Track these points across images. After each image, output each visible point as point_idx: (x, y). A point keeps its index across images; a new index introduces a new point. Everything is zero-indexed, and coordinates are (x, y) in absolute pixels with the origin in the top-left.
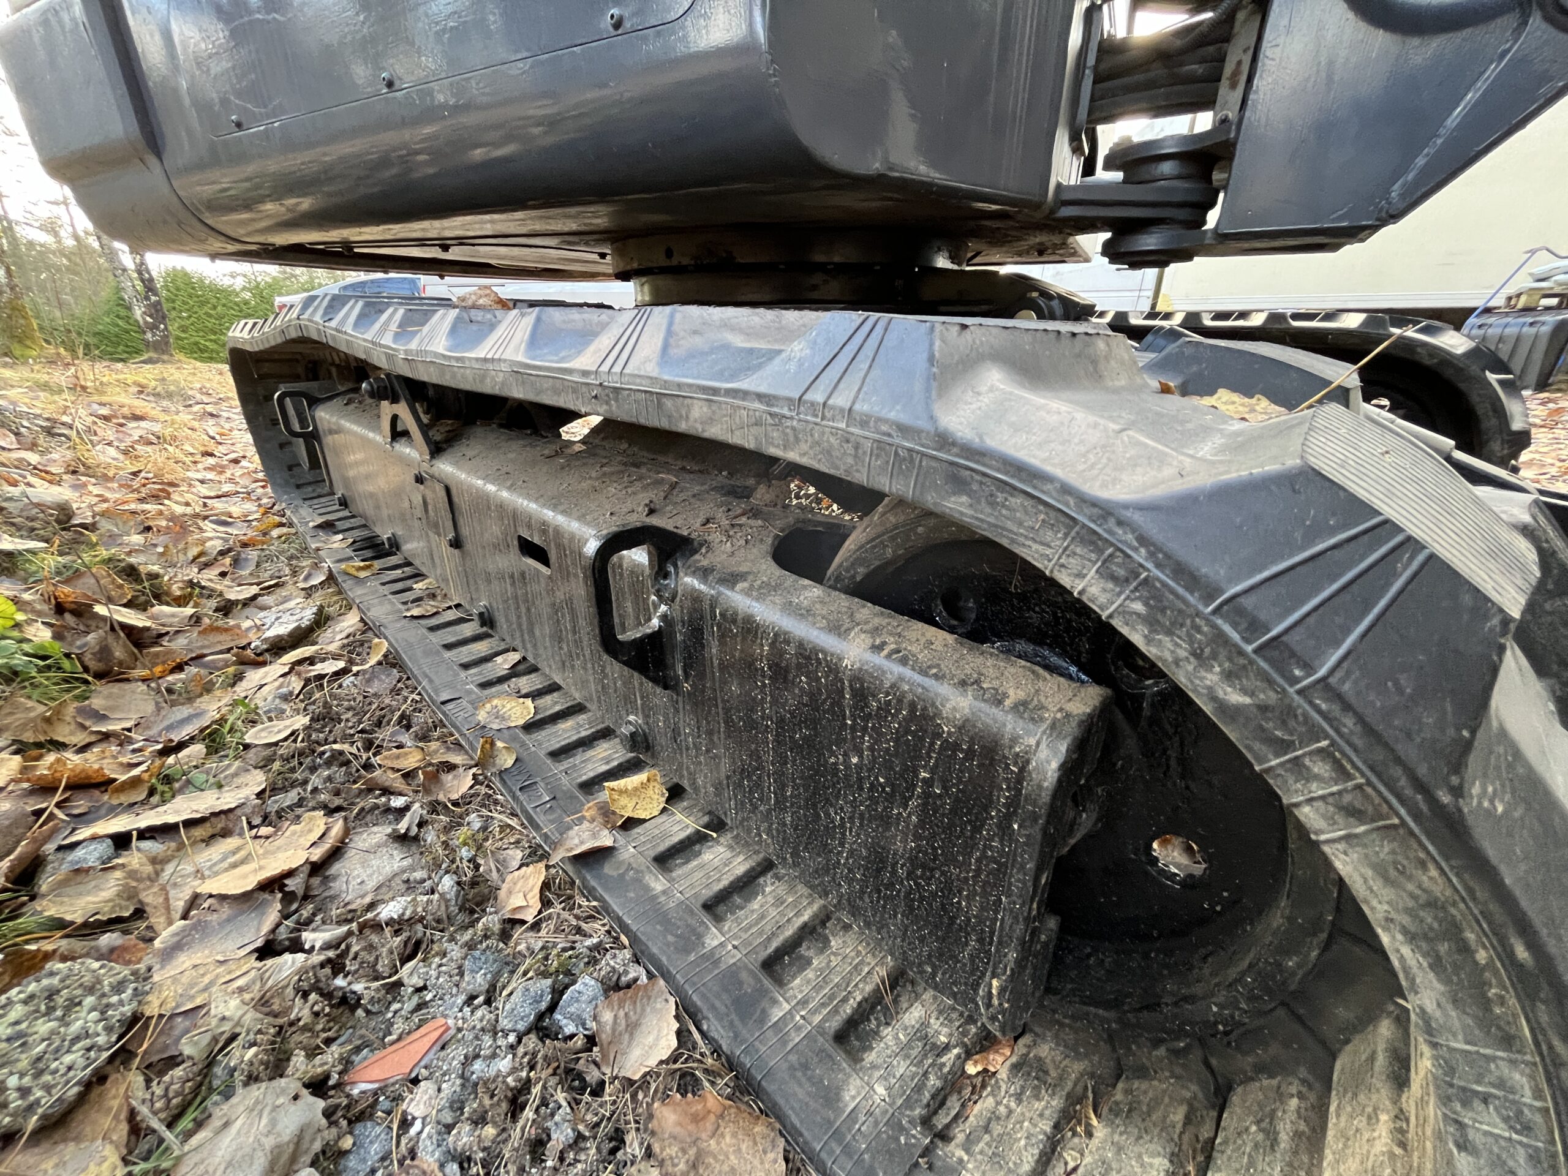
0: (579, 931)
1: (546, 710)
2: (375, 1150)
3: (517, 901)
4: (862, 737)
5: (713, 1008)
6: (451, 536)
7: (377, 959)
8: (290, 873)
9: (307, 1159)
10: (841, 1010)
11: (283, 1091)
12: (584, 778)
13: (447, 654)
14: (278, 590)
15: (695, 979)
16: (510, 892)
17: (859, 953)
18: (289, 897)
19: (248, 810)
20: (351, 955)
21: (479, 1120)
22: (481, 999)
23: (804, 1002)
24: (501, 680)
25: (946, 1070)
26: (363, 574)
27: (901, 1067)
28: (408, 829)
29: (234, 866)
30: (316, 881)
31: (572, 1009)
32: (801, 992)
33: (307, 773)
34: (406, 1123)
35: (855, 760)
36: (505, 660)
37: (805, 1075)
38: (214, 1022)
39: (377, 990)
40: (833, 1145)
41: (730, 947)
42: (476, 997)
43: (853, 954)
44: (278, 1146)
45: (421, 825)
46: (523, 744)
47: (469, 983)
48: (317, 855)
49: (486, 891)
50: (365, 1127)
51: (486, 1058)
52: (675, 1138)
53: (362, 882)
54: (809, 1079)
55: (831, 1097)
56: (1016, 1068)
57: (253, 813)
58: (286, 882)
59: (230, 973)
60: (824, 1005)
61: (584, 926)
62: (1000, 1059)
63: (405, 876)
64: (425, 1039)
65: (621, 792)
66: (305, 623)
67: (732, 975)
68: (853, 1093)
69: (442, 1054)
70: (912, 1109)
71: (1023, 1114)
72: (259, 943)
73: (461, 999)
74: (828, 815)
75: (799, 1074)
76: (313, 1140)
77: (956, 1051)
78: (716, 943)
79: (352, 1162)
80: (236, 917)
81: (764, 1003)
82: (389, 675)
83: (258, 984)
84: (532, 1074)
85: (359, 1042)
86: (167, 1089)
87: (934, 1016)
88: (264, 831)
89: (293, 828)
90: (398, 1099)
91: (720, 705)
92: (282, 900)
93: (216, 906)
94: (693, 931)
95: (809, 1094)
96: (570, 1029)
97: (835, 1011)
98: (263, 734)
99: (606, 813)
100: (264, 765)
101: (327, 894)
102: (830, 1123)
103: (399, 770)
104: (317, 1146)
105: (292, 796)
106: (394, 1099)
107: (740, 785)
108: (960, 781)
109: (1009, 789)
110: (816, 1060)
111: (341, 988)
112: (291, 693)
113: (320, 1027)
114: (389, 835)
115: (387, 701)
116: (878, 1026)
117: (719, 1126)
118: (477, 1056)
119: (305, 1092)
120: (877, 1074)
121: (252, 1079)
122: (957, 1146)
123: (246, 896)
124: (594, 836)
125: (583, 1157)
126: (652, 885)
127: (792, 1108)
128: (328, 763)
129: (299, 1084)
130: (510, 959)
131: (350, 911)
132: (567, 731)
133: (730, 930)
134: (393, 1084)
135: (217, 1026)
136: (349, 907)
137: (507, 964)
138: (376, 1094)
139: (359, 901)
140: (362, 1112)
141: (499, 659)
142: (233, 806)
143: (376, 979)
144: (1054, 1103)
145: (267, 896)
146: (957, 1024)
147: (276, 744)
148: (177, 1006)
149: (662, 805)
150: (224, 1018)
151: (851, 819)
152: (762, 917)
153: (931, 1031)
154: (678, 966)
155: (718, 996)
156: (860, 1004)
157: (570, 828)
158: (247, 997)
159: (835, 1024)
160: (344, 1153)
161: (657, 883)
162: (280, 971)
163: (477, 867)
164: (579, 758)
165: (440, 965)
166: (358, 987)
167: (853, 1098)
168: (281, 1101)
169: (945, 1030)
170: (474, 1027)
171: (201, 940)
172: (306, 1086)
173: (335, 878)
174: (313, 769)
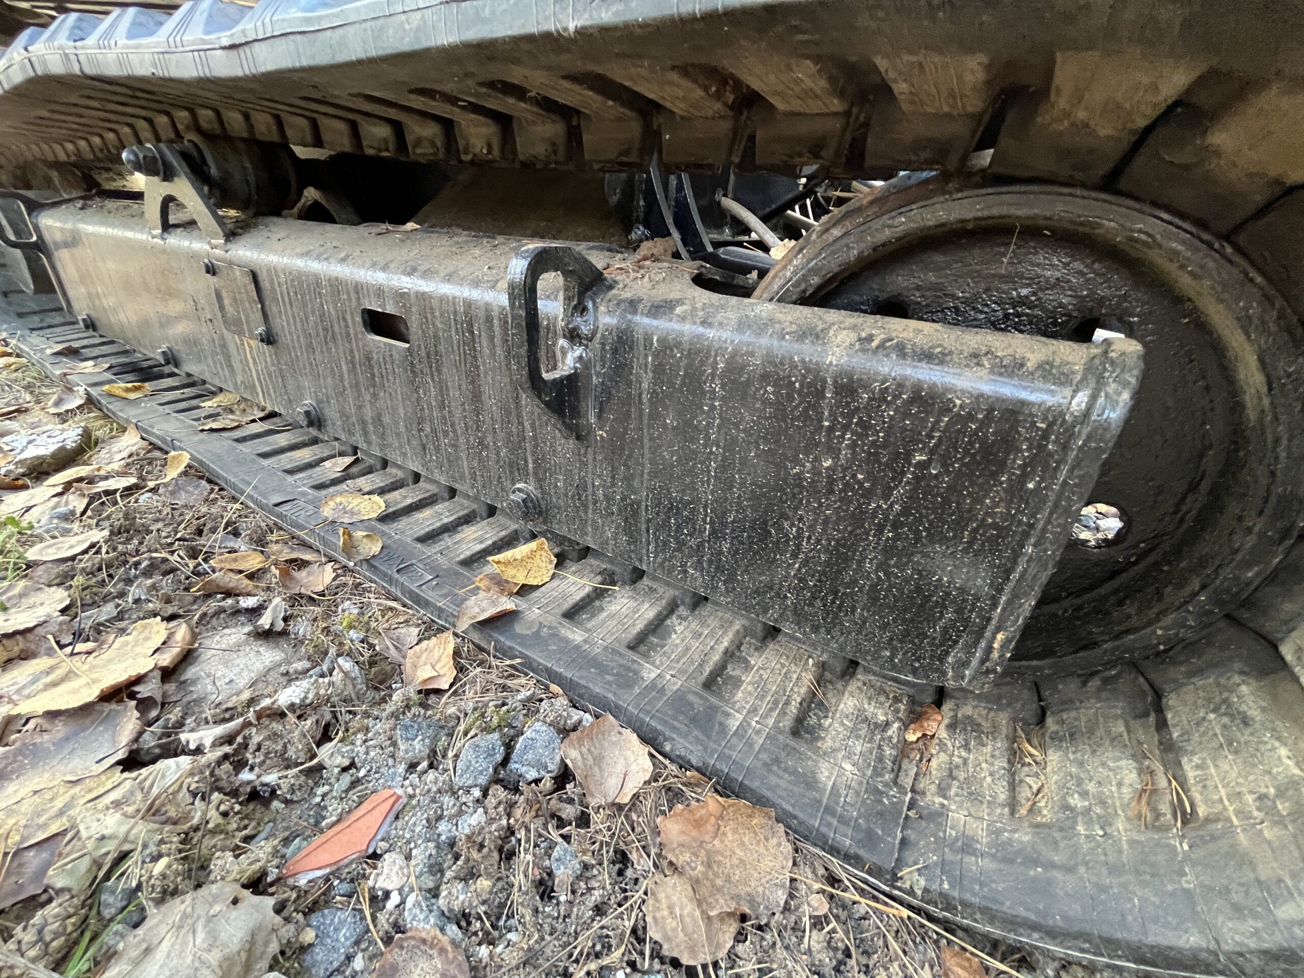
0: (504, 688)
1: (398, 503)
2: (345, 936)
3: (425, 673)
4: (843, 436)
5: (674, 728)
6: (261, 329)
7: (285, 746)
8: (139, 680)
9: (264, 964)
10: (788, 711)
11: (216, 899)
12: (462, 557)
13: (265, 462)
14: (21, 417)
15: (648, 708)
16: (415, 666)
17: (783, 665)
18: (144, 705)
19: (54, 628)
20: (252, 748)
21: (469, 876)
22: (425, 764)
23: (753, 711)
24: (335, 482)
25: (895, 740)
26: (132, 396)
27: (858, 747)
28: (272, 625)
29: (55, 684)
30: (171, 687)
31: (530, 756)
32: (747, 702)
33: (121, 585)
34: (378, 900)
35: (827, 463)
36: (335, 465)
37: (779, 768)
38: (90, 845)
39: (296, 777)
40: (829, 818)
41: (668, 677)
42: (418, 764)
43: (778, 666)
44: (226, 959)
45: (285, 619)
46: (383, 534)
47: (407, 751)
48: (166, 659)
49: (389, 668)
50: (323, 916)
51: (451, 818)
52: (683, 846)
53: (231, 681)
54: (785, 770)
55: (810, 782)
56: (952, 727)
57: (61, 631)
58: (136, 689)
59: (90, 790)
60: (771, 710)
61: (509, 683)
62: (934, 725)
63: (283, 669)
64: (375, 813)
65: (507, 563)
66: (70, 445)
67: (680, 701)
68: (826, 774)
69: (399, 823)
70: (882, 776)
71: (976, 759)
72: (121, 755)
73: (401, 768)
74: (780, 529)
75: (775, 768)
76: (267, 943)
77: (896, 725)
78: (653, 676)
79: (319, 954)
80: (76, 734)
81: (720, 717)
82: (197, 486)
83: (139, 796)
84: (512, 821)
85: (287, 834)
86: (40, 932)
87: (865, 701)
88: (81, 647)
89: (120, 640)
90: (357, 879)
91: (647, 444)
92: (137, 708)
93: (46, 726)
94: (628, 669)
95: (790, 782)
96: (532, 774)
97: (783, 713)
98: (50, 551)
99: (500, 583)
100: (63, 580)
101: (189, 698)
102: (819, 802)
103: (241, 572)
104: (274, 948)
105: (108, 610)
106: (352, 881)
107: (666, 524)
108: (966, 452)
109: (1029, 449)
110: (783, 754)
111: (249, 782)
112: (73, 513)
113: (235, 826)
114: (249, 634)
115: (204, 509)
116: (819, 720)
117: (719, 826)
118: (439, 818)
119: (247, 893)
120: (840, 755)
121: (168, 894)
122: (933, 795)
123: (85, 710)
124: (494, 603)
125: (594, 884)
126: (571, 636)
127: (780, 797)
128: (147, 573)
129: (238, 886)
130: (442, 723)
131: (227, 710)
132: (427, 519)
133: (662, 664)
134: (347, 866)
135: (97, 848)
136: (224, 707)
137: (442, 727)
138: (327, 880)
139: (234, 698)
140: (315, 902)
141: (327, 464)
142: (31, 625)
143: (288, 767)
144: (999, 745)
145: (114, 706)
146: (887, 705)
147: (73, 558)
148: (23, 839)
149: (551, 572)
150: (103, 838)
151: (812, 528)
152: (687, 649)
153: (869, 715)
154: (627, 700)
155: (675, 718)
156: (801, 703)
157: (464, 600)
158: (130, 810)
159: (787, 723)
160: (304, 949)
161: (576, 635)
162: (163, 777)
163: (372, 646)
164: (447, 540)
165: (365, 741)
166: (271, 778)
167: (829, 778)
168: (217, 908)
169: (880, 712)
170: (429, 791)
171: (34, 766)
172: (245, 886)
173: (194, 682)
174: (129, 581)
